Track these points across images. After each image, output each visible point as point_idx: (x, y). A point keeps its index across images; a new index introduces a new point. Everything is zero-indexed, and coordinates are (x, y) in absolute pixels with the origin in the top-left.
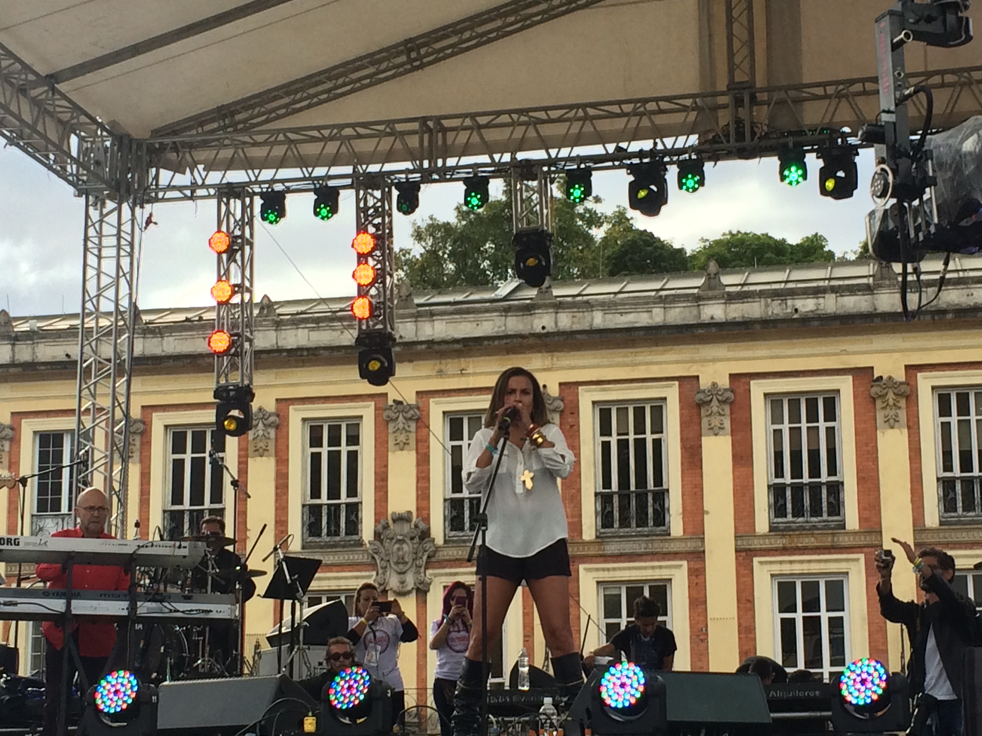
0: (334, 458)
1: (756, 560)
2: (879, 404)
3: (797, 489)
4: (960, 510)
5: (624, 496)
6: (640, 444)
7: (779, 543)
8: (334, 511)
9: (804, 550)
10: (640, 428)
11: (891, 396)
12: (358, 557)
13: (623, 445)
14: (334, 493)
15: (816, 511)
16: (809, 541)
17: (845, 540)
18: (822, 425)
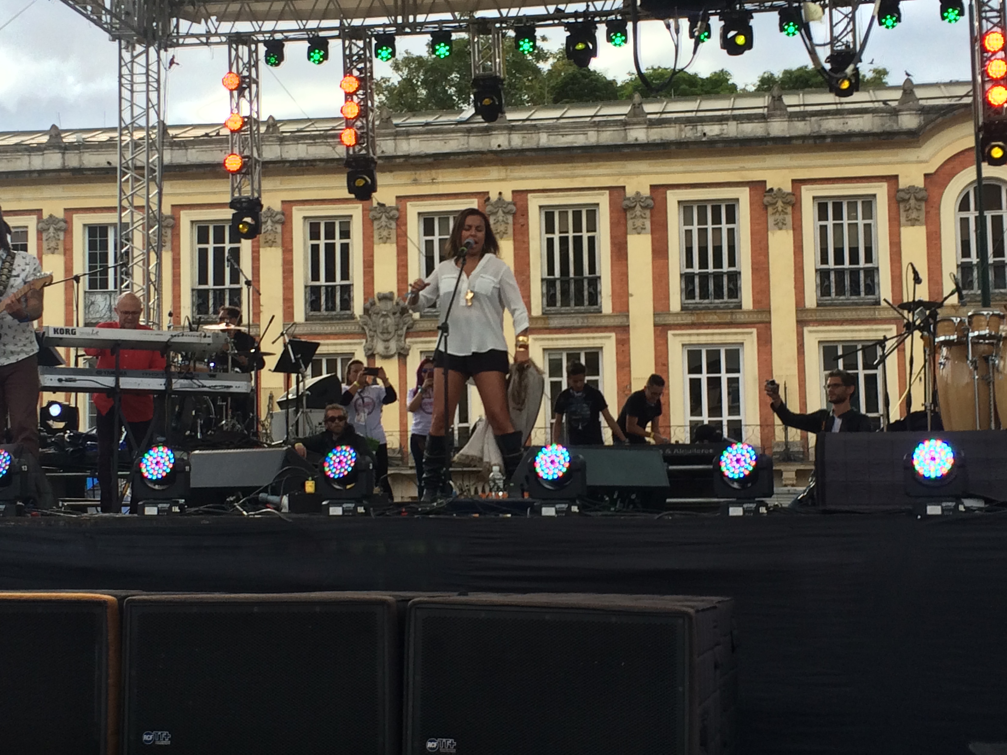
0: (330, 249)
1: (670, 333)
2: (770, 210)
3: (704, 277)
4: (833, 295)
5: (565, 280)
6: (578, 241)
7: (689, 319)
8: (330, 291)
9: (709, 325)
10: (577, 227)
11: (780, 204)
12: (350, 327)
13: (564, 241)
14: (330, 276)
15: (719, 294)
16: (714, 318)
17: (741, 318)
18: (724, 227)
